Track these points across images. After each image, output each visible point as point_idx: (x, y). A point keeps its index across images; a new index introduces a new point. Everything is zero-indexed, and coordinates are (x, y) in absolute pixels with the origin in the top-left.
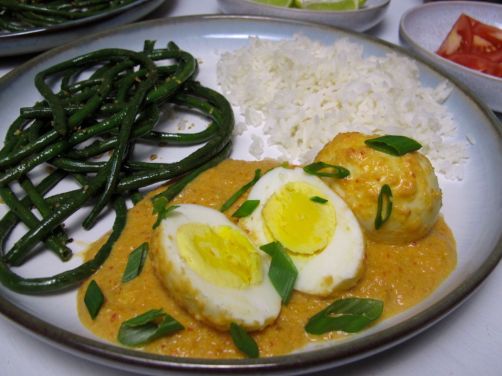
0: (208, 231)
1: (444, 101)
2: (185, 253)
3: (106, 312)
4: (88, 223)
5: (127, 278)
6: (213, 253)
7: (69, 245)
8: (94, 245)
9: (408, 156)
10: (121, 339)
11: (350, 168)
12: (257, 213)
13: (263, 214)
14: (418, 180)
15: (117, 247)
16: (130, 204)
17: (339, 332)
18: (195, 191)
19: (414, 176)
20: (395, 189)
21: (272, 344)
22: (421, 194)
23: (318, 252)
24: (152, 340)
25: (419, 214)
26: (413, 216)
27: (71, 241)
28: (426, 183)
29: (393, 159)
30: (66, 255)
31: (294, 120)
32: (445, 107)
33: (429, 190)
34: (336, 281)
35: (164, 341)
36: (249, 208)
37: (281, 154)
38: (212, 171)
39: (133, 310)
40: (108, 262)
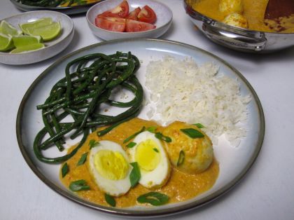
0: (110, 153)
1: (248, 103)
2: (96, 163)
3: (68, 176)
4: (73, 137)
5: (79, 164)
6: (108, 164)
7: (64, 145)
8: (73, 147)
9: (197, 139)
10: (70, 187)
11: (172, 139)
12: (134, 148)
13: (136, 149)
14: (198, 150)
15: (80, 151)
16: (91, 132)
17: (149, 204)
18: (116, 131)
19: (197, 148)
20: (187, 152)
21: (122, 202)
22: (198, 156)
23: (151, 171)
24: (80, 190)
25: (196, 164)
26: (193, 164)
27: (65, 143)
28: (202, 153)
29: (190, 139)
30: (62, 149)
31: (169, 104)
32: (247, 106)
33: (203, 155)
34: (154, 184)
35: (84, 192)
36: (132, 145)
37: (160, 119)
38: (126, 123)
39: (78, 177)
40: (74, 156)
